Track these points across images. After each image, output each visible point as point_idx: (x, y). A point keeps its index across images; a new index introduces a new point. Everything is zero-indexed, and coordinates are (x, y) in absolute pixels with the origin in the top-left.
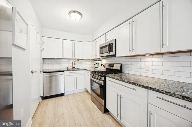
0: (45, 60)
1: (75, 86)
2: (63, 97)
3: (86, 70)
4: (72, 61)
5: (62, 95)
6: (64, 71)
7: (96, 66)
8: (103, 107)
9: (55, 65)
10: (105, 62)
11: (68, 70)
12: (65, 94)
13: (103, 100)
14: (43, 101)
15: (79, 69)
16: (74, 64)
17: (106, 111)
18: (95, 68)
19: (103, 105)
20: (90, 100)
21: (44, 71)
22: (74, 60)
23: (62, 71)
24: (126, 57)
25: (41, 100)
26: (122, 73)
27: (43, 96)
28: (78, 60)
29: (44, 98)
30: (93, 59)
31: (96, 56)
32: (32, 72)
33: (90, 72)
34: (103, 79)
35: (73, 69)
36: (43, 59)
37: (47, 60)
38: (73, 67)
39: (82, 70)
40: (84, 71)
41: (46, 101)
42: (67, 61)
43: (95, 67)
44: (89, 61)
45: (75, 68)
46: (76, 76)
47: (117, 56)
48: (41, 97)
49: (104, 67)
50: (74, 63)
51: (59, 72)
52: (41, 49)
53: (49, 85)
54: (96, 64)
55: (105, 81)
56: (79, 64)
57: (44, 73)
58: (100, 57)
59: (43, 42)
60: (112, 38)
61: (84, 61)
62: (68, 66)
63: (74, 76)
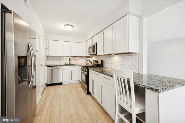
0: (48, 57)
1: (71, 78)
2: (61, 86)
3: (79, 65)
5: (61, 84)
6: (62, 66)
7: (88, 62)
9: (56, 61)
11: (66, 65)
12: (63, 84)
13: (87, 85)
14: (47, 87)
15: (73, 65)
16: (70, 61)
17: (89, 93)
18: (86, 64)
19: (87, 89)
20: (81, 88)
21: (48, 65)
22: (70, 57)
23: (61, 66)
25: (45, 87)
26: (102, 67)
27: (47, 84)
28: (74, 57)
29: (48, 85)
30: (86, 57)
31: (87, 54)
32: (41, 65)
33: (81, 66)
34: (87, 70)
35: (70, 64)
36: (47, 56)
37: (50, 57)
39: (76, 65)
40: (78, 66)
41: (49, 87)
42: (65, 58)
44: (83, 58)
46: (71, 70)
47: (97, 55)
48: (46, 84)
49: (91, 63)
50: (70, 59)
51: (58, 66)
52: (46, 49)
53: (51, 76)
54: (88, 60)
55: (88, 72)
57: (48, 66)
58: (89, 55)
59: (47, 44)
60: (95, 42)
61: (79, 58)
62: (66, 62)
63: (70, 70)
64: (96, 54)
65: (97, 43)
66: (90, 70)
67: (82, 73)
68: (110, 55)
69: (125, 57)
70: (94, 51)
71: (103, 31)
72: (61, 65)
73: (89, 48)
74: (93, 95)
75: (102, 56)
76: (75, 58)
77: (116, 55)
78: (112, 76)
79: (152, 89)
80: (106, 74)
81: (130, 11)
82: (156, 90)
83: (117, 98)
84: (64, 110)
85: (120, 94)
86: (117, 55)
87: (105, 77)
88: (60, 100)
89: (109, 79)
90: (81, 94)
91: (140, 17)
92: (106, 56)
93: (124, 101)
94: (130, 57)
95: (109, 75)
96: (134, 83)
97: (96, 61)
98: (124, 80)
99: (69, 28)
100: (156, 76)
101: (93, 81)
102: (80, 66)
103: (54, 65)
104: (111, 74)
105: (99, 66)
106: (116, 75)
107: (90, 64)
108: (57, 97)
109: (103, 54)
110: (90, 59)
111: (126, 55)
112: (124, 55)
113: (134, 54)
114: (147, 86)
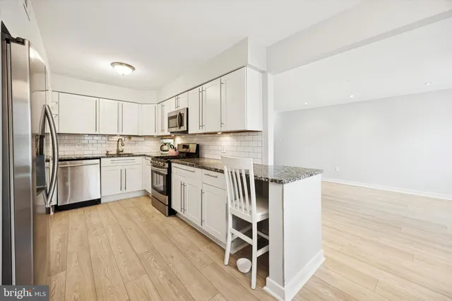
1: (123, 186)
2: (98, 207)
3: (144, 155)
4: (116, 138)
5: (96, 202)
6: (100, 158)
7: (165, 148)
8: (167, 207)
10: (179, 141)
11: (108, 155)
12: (102, 201)
14: (56, 214)
15: (129, 155)
16: (120, 145)
17: (172, 213)
18: (162, 152)
19: (167, 204)
20: (151, 205)
22: (121, 137)
23: (97, 158)
24: (204, 134)
26: (198, 157)
27: (56, 205)
28: (130, 137)
30: (160, 136)
31: (163, 130)
33: (150, 159)
34: (167, 165)
35: (119, 154)
38: (118, 151)
40: (141, 157)
41: (63, 214)
42: (104, 138)
43: (164, 151)
44: (152, 139)
45: (124, 153)
46: (125, 167)
47: (189, 132)
48: (52, 206)
49: (174, 150)
50: (120, 142)
51: (89, 159)
52: (54, 116)
54: (165, 144)
55: (169, 170)
56: (131, 144)
58: (169, 134)
59: (57, 103)
60: (182, 106)
61: (143, 139)
62: (108, 149)
63: (121, 167)
64: (186, 132)
65: (187, 109)
66: (173, 165)
67: (152, 171)
68: (216, 133)
69: (242, 138)
70: (181, 125)
71: (200, 87)
72: (98, 156)
73: (170, 118)
74: (182, 213)
75: (197, 136)
76: (133, 138)
77: (225, 135)
78: (222, 172)
79: (275, 181)
80: (210, 169)
81: (249, 63)
82: (280, 182)
83: (230, 206)
84: (121, 251)
85: (235, 199)
86: (228, 135)
87: (208, 175)
88: (104, 235)
89: (216, 177)
90: (153, 217)
91: (263, 72)
92: (206, 135)
93: (240, 208)
94: (248, 137)
95: (216, 170)
96: (255, 176)
97: (185, 146)
98: (241, 174)
99: (123, 71)
100: (285, 167)
101: (183, 185)
102: (147, 158)
103: (78, 157)
104: (219, 168)
105: (191, 156)
106: (228, 168)
107: (172, 152)
108: (96, 231)
109: (201, 131)
110: (171, 141)
111: (242, 134)
112: (239, 134)
113: (255, 134)
114: (270, 178)
